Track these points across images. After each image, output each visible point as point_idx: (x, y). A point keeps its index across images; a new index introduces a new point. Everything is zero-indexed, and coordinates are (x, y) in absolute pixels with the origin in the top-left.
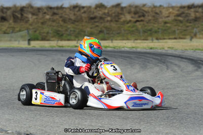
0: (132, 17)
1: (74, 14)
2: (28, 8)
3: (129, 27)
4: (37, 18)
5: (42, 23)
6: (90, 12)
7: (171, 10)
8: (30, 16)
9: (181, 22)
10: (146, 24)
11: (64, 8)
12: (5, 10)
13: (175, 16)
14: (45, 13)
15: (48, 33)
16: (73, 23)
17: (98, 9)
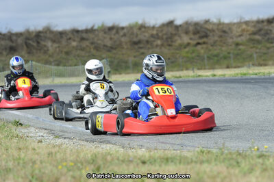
0: (191, 39)
1: (111, 39)
2: (46, 32)
3: (187, 52)
4: (59, 47)
5: (67, 53)
6: (132, 34)
7: (244, 26)
8: (49, 44)
9: (259, 42)
10: (211, 48)
11: (95, 30)
12: (14, 38)
13: (250, 34)
14: (70, 39)
16: (109, 51)
17: (143, 29)
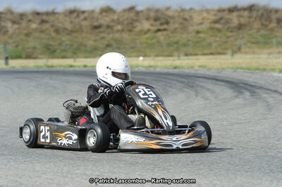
15: (34, 48)
